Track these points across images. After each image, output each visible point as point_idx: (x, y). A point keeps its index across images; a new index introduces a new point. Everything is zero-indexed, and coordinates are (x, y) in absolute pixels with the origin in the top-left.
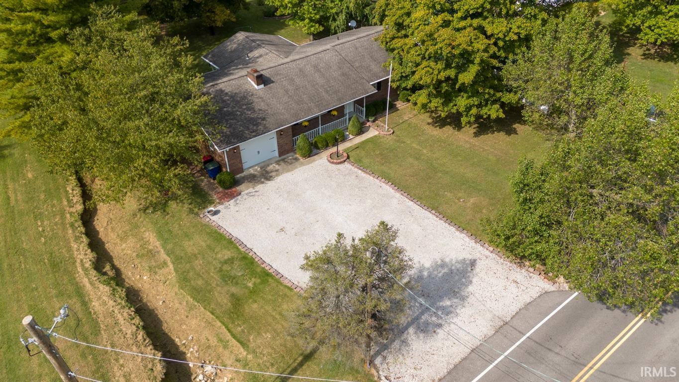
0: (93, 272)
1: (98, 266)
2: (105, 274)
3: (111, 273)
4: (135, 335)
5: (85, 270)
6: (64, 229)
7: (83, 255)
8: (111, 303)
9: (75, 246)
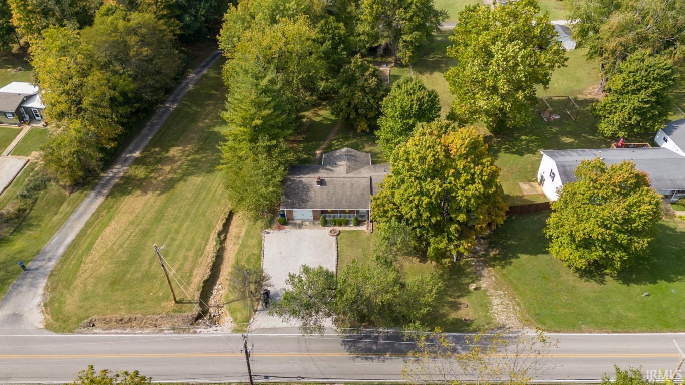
0: (216, 235)
1: (219, 234)
2: (220, 237)
3: (222, 238)
4: (209, 263)
5: (215, 233)
6: (222, 213)
7: (219, 227)
8: (212, 249)
9: (219, 221)
